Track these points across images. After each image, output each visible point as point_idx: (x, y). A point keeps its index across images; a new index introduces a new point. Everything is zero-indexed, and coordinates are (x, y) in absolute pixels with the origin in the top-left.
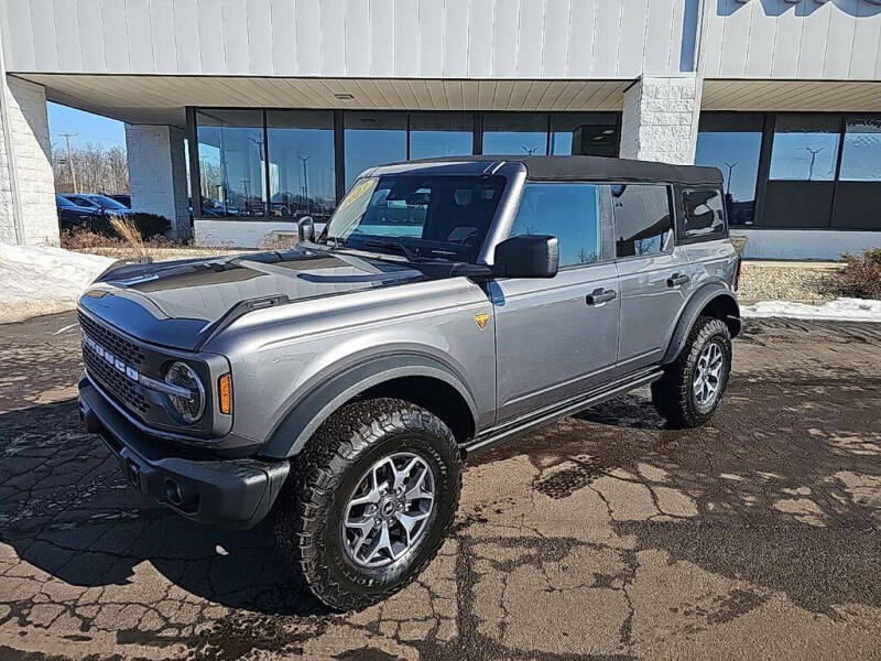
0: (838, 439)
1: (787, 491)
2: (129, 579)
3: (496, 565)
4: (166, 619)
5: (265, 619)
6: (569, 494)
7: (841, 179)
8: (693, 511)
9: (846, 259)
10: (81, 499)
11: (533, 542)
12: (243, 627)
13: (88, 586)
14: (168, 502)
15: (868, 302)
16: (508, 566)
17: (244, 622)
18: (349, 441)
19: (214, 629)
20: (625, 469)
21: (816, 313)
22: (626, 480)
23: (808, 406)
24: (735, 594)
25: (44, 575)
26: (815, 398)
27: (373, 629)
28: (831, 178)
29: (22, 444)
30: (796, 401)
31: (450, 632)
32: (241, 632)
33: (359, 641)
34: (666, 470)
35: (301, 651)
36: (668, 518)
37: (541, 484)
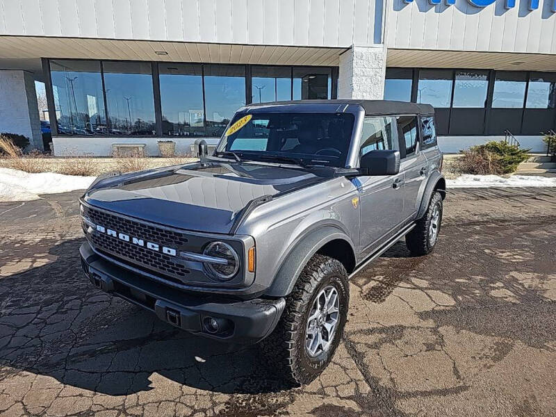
0: (500, 254)
1: (492, 285)
2: (150, 386)
3: (369, 346)
4: (192, 407)
5: (255, 398)
6: (384, 300)
7: (454, 107)
8: (453, 303)
9: (461, 152)
10: (81, 338)
11: (382, 330)
12: (244, 404)
13: (126, 395)
14: (207, 332)
15: (478, 176)
16: (375, 346)
17: (242, 401)
18: (310, 282)
19: (227, 408)
20: (405, 282)
21: (453, 184)
22: (408, 288)
23: (477, 237)
24: (497, 344)
25: (88, 393)
26: (478, 233)
27: (322, 392)
28: (449, 106)
29: (10, 306)
30: (470, 235)
31: (366, 389)
32: (245, 407)
33: (318, 402)
34: (427, 280)
35: (287, 413)
36: (442, 308)
37: (366, 296)
